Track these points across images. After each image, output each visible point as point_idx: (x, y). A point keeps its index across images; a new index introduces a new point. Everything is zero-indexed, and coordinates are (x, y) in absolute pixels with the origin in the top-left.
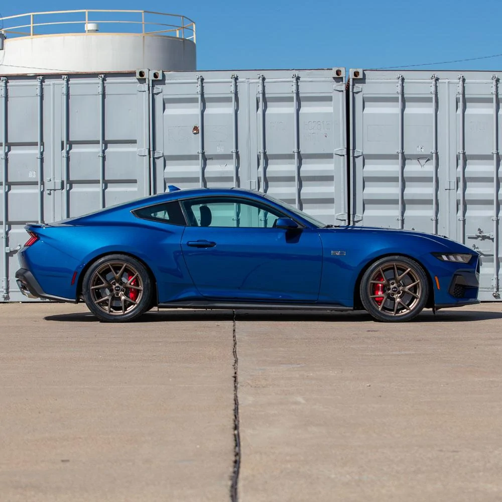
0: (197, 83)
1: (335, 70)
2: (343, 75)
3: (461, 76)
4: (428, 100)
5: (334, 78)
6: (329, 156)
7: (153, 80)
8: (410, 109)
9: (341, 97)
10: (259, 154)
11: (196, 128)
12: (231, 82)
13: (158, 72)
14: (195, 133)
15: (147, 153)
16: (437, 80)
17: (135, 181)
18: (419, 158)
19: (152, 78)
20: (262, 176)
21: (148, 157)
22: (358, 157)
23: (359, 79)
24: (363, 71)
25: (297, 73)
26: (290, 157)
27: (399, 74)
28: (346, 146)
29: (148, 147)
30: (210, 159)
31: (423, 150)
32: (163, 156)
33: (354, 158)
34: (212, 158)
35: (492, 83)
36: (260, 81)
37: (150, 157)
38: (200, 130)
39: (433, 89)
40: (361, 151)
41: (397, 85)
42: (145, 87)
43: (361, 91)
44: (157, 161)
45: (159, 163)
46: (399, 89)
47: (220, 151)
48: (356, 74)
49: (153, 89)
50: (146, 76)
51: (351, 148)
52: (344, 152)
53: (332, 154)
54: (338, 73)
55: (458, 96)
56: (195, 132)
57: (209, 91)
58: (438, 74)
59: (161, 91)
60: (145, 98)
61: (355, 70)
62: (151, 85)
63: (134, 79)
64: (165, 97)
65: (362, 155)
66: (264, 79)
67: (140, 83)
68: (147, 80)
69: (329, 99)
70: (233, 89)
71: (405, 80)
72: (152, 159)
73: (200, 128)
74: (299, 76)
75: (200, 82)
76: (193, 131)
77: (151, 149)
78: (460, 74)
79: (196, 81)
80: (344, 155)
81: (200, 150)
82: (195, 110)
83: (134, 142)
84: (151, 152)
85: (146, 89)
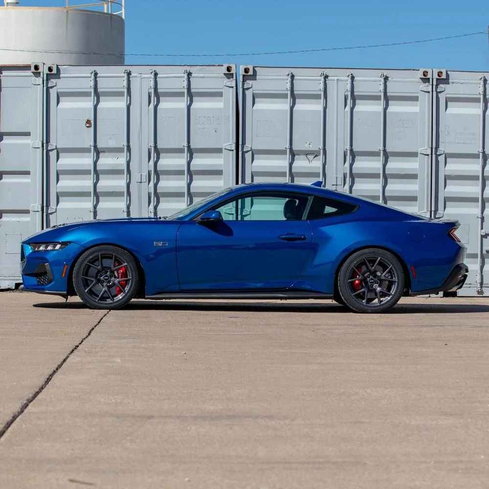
0: (91, 77)
1: (225, 66)
2: (233, 71)
3: (350, 74)
4: (317, 97)
5: (225, 74)
6: (219, 151)
7: (47, 74)
8: (301, 106)
9: (231, 93)
10: (149, 147)
11: (88, 122)
12: (124, 77)
13: (53, 66)
14: (88, 127)
15: (40, 146)
16: (326, 77)
17: (28, 173)
18: (307, 153)
19: (46, 71)
20: (152, 169)
21: (41, 149)
22: (247, 152)
23: (249, 75)
24: (254, 67)
25: (188, 69)
26: (181, 151)
27: (288, 71)
28: (235, 141)
29: (41, 140)
30: (102, 152)
31: (311, 146)
32: (56, 148)
33: (244, 153)
34: (104, 151)
35: (381, 81)
36: (152, 76)
37: (43, 150)
38: (93, 124)
39: (322, 86)
40: (250, 146)
41: (287, 81)
42: (39, 80)
43: (251, 88)
44: (51, 153)
45: (53, 155)
46: (288, 86)
47: (112, 144)
48: (246, 70)
49: (47, 84)
50: (40, 70)
51: (240, 143)
52: (233, 147)
53: (222, 148)
54: (229, 69)
55: (346, 93)
56: (88, 125)
57: (102, 86)
58: (327, 72)
59: (55, 85)
60: (39, 91)
61: (246, 67)
62: (45, 79)
63: (29, 73)
64: (59, 91)
65: (251, 150)
66: (156, 74)
67: (36, 77)
68: (42, 74)
69: (220, 94)
70: (125, 83)
71: (295, 78)
72: (45, 151)
73: (92, 122)
74: (191, 71)
75: (93, 77)
76: (86, 125)
77: (45, 142)
78: (349, 72)
79: (89, 75)
80: (233, 150)
81: (92, 143)
82: (87, 104)
83: (28, 134)
84: (45, 145)
85: (41, 82)
